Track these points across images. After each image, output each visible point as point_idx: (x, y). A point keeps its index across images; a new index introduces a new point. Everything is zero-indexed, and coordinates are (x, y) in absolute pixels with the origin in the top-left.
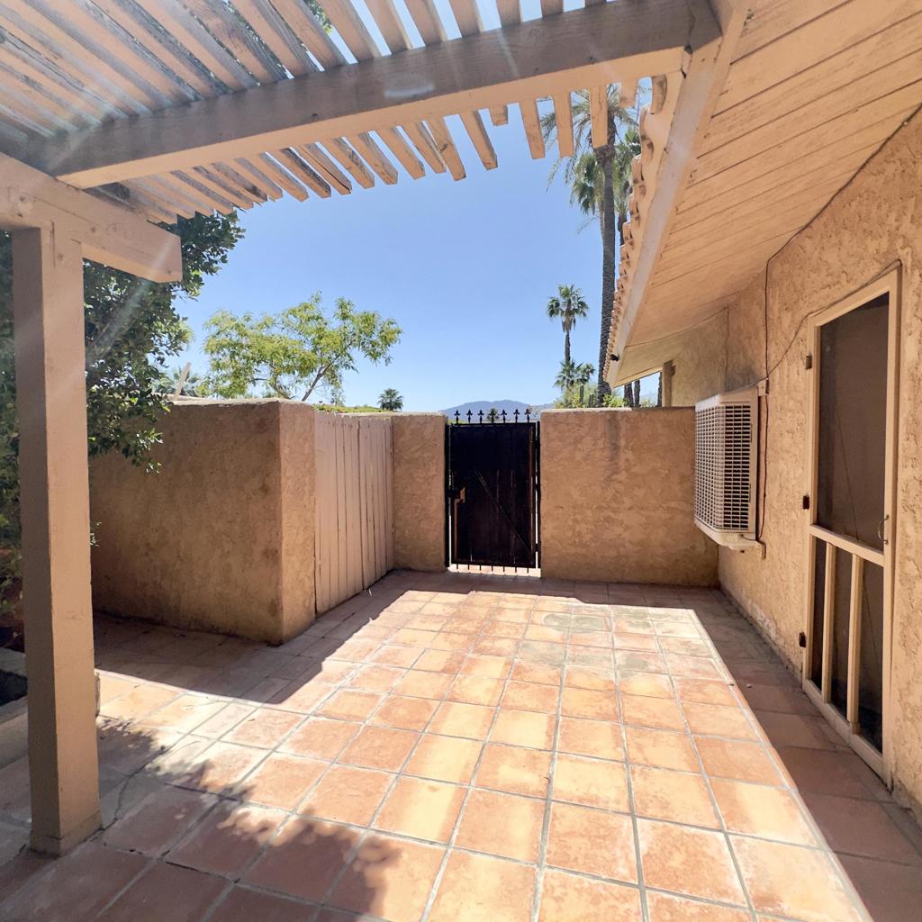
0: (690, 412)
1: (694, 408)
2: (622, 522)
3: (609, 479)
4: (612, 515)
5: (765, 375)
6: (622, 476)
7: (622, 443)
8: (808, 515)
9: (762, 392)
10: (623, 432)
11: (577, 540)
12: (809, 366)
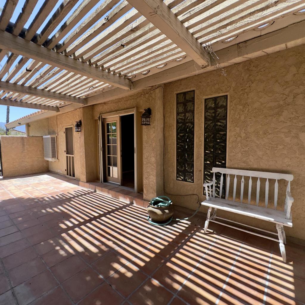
0: (42, 138)
1: (43, 137)
2: (26, 161)
3: (22, 152)
4: (24, 160)
5: (57, 133)
6: (26, 151)
7: (25, 144)
8: (66, 153)
9: (57, 135)
10: (25, 142)
11: (14, 167)
12: (64, 133)
